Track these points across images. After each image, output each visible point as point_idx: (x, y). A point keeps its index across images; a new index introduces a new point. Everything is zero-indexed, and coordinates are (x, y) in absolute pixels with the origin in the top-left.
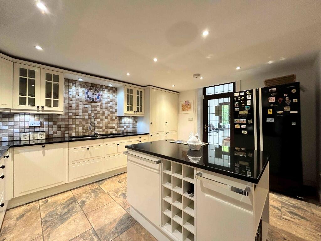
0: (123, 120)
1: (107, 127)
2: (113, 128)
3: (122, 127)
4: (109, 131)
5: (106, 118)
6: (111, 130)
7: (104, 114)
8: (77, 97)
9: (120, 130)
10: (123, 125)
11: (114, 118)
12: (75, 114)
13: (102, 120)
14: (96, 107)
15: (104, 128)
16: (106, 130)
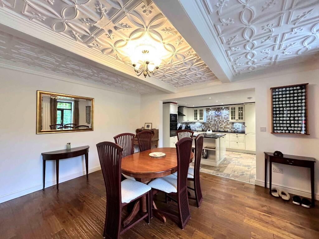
0: (234, 124)
1: (225, 128)
2: (228, 128)
3: (234, 128)
4: (226, 130)
5: (225, 123)
6: (227, 129)
7: (223, 121)
8: (212, 115)
9: (233, 130)
10: (235, 127)
11: (229, 123)
12: (211, 122)
13: (222, 124)
14: (219, 118)
15: (223, 128)
16: (225, 129)
